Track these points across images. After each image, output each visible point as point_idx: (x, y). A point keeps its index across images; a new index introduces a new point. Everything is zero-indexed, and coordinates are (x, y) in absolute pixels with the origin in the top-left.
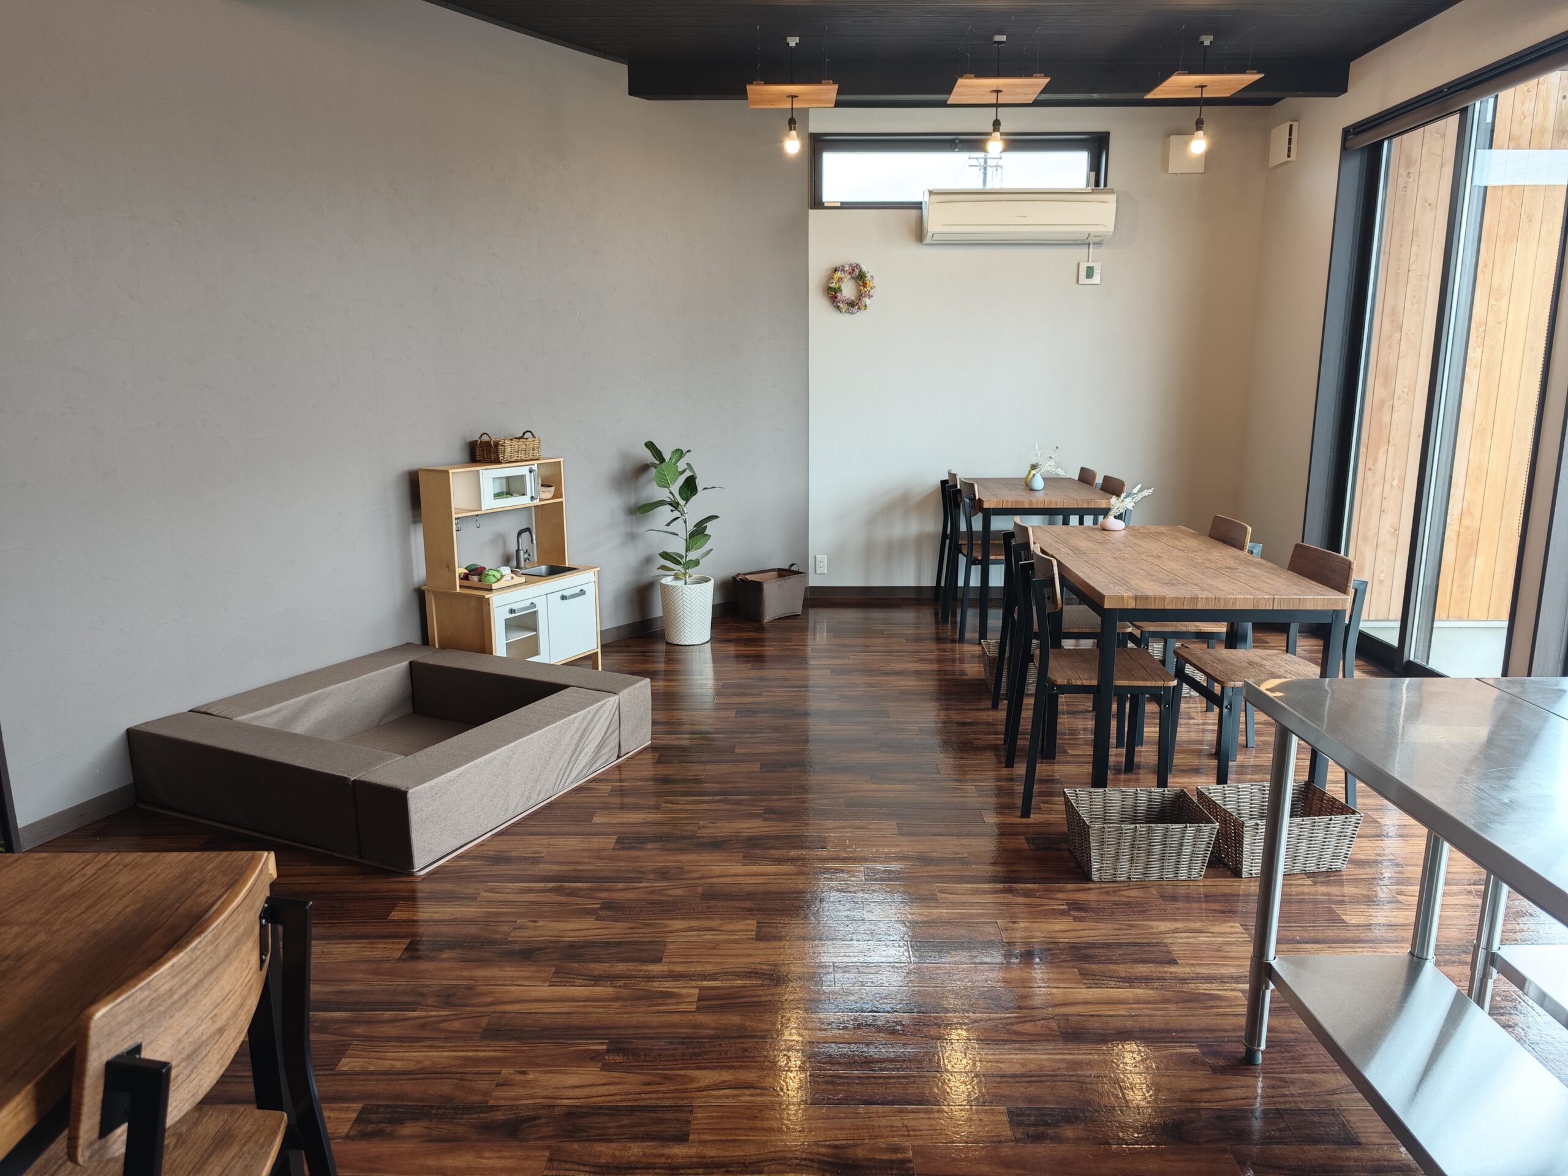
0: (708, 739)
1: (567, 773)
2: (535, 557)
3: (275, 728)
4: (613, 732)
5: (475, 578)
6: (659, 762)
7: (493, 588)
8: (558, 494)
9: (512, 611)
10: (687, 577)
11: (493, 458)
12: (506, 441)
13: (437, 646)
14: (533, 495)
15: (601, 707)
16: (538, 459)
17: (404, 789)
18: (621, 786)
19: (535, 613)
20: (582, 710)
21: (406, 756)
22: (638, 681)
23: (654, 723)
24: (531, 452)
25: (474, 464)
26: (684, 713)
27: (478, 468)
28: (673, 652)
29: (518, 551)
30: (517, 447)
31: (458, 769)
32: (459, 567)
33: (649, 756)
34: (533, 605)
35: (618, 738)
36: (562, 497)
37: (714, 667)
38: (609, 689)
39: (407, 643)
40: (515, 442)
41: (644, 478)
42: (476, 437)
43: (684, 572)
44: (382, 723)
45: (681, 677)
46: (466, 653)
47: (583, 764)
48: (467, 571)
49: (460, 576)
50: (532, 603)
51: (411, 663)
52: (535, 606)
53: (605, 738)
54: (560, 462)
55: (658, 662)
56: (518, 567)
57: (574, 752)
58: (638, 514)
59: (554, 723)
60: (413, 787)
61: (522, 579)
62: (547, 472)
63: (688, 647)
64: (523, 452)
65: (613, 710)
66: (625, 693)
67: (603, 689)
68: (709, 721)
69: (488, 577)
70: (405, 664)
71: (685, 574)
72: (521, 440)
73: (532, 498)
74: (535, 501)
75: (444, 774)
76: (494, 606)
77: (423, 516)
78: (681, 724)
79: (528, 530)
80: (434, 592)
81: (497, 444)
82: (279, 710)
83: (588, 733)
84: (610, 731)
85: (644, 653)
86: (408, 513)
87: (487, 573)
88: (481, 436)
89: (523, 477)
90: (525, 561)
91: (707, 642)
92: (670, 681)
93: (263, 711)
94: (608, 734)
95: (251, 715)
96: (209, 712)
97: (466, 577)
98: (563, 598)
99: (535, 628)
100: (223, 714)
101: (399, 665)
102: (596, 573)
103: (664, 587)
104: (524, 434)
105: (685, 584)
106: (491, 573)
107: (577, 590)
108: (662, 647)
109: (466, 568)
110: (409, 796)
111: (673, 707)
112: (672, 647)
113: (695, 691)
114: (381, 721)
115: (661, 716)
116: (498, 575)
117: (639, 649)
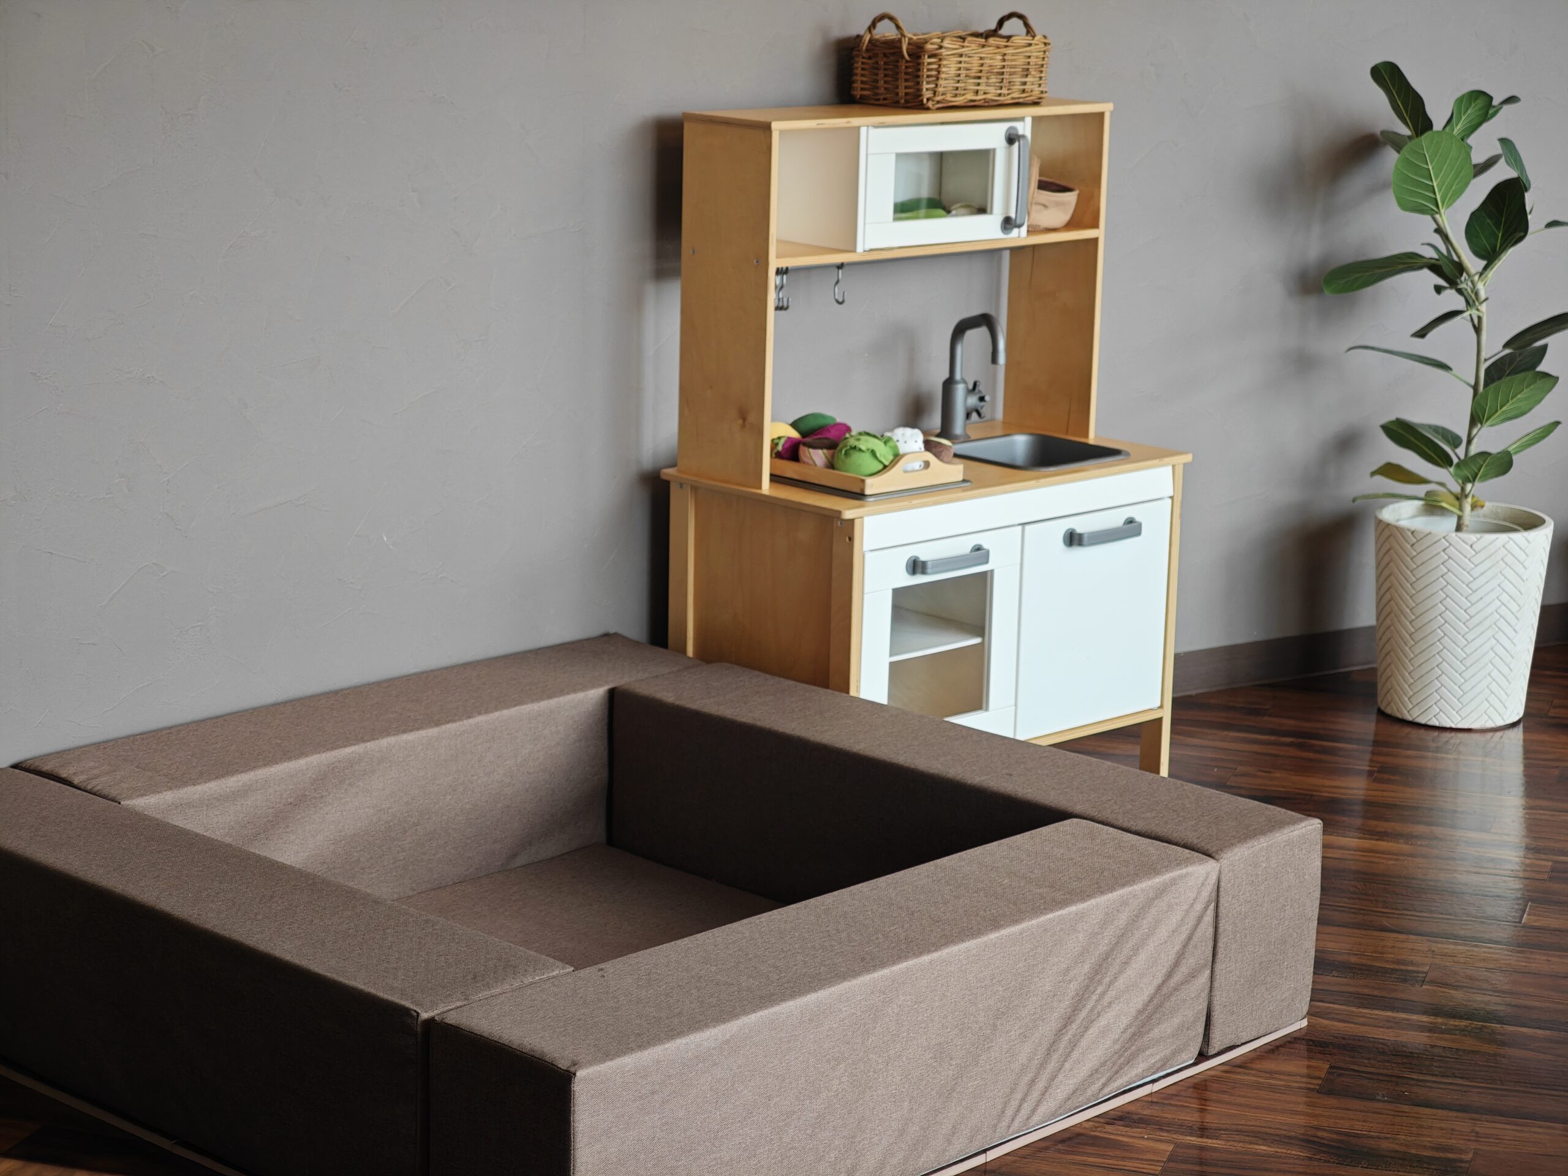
0: (1492, 1038)
1: (1040, 1085)
2: (997, 409)
3: (228, 840)
4: (1192, 975)
5: (818, 456)
6: (1328, 1088)
7: (868, 492)
8: (1085, 216)
9: (916, 566)
10: (1467, 507)
11: (902, 91)
12: (946, 43)
13: (690, 651)
14: (1013, 215)
15: (1161, 892)
16: (1036, 104)
17: (563, 1064)
18: (1202, 1148)
19: (983, 581)
20: (1101, 891)
21: (576, 969)
22: (1280, 825)
23: (1322, 964)
24: (1018, 79)
25: (844, 109)
26: (1421, 944)
27: (855, 121)
28: (1397, 745)
29: (949, 385)
30: (976, 62)
31: (722, 1027)
32: (773, 420)
33: (1296, 1067)
34: (980, 553)
35: (1205, 995)
36: (1095, 225)
37: (1528, 808)
38: (1192, 838)
39: (606, 635)
40: (972, 46)
41: (1358, 181)
42: (858, 27)
43: (1457, 489)
44: (520, 861)
45: (1420, 829)
46: (772, 680)
47: (1091, 1062)
48: (794, 434)
49: (774, 444)
50: (978, 548)
51: (612, 693)
52: (985, 559)
53: (1165, 990)
54: (1101, 116)
55: (1346, 772)
56: (946, 431)
57: (1068, 1021)
58: (1327, 292)
59: (1016, 922)
60: (590, 1063)
61: (956, 471)
62: (1060, 144)
63: (1447, 735)
64: (993, 80)
65: (1199, 907)
66: (1238, 856)
67: (1175, 836)
68: (1500, 980)
69: (856, 456)
70: (596, 694)
71: (1460, 498)
72: (991, 40)
73: (1008, 223)
74: (1015, 231)
75: (680, 1034)
76: (867, 546)
77: (684, 257)
78: (1406, 977)
79: (986, 320)
80: (695, 489)
81: (918, 50)
82: (244, 792)
83: (1113, 970)
84: (1183, 970)
85: (1304, 738)
86: (644, 246)
87: (852, 442)
88: (873, 25)
89: (984, 157)
90: (968, 415)
91: (1514, 725)
92: (1382, 835)
93: (199, 788)
94: (1177, 978)
95: (168, 797)
96: (64, 774)
97: (790, 452)
98: (1073, 539)
99: (979, 626)
100: (97, 784)
101: (580, 695)
102: (1180, 470)
103: (1388, 532)
104: (1001, 23)
105: (1459, 528)
106: (866, 443)
107: (1116, 520)
108: (1362, 726)
109: (794, 425)
110: (579, 1088)
111: (1386, 922)
112: (1395, 728)
113: (1462, 878)
114: (515, 855)
115: (1342, 945)
116: (885, 453)
117: (1290, 723)
